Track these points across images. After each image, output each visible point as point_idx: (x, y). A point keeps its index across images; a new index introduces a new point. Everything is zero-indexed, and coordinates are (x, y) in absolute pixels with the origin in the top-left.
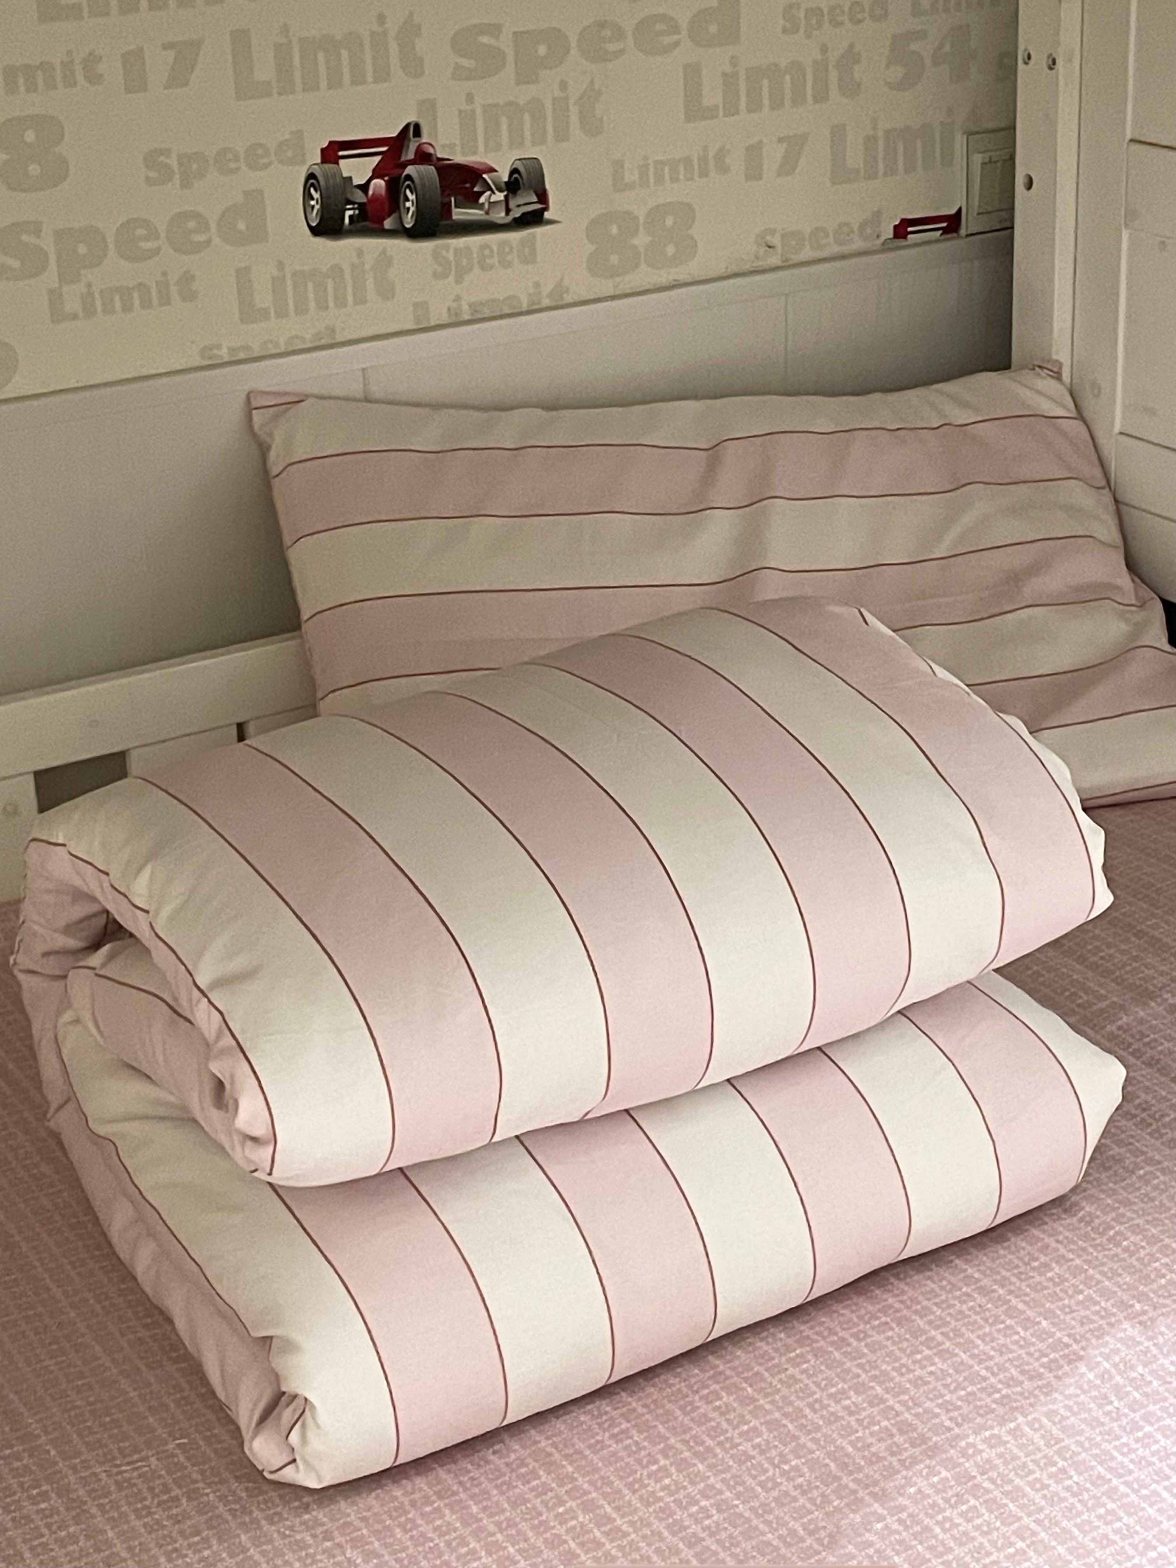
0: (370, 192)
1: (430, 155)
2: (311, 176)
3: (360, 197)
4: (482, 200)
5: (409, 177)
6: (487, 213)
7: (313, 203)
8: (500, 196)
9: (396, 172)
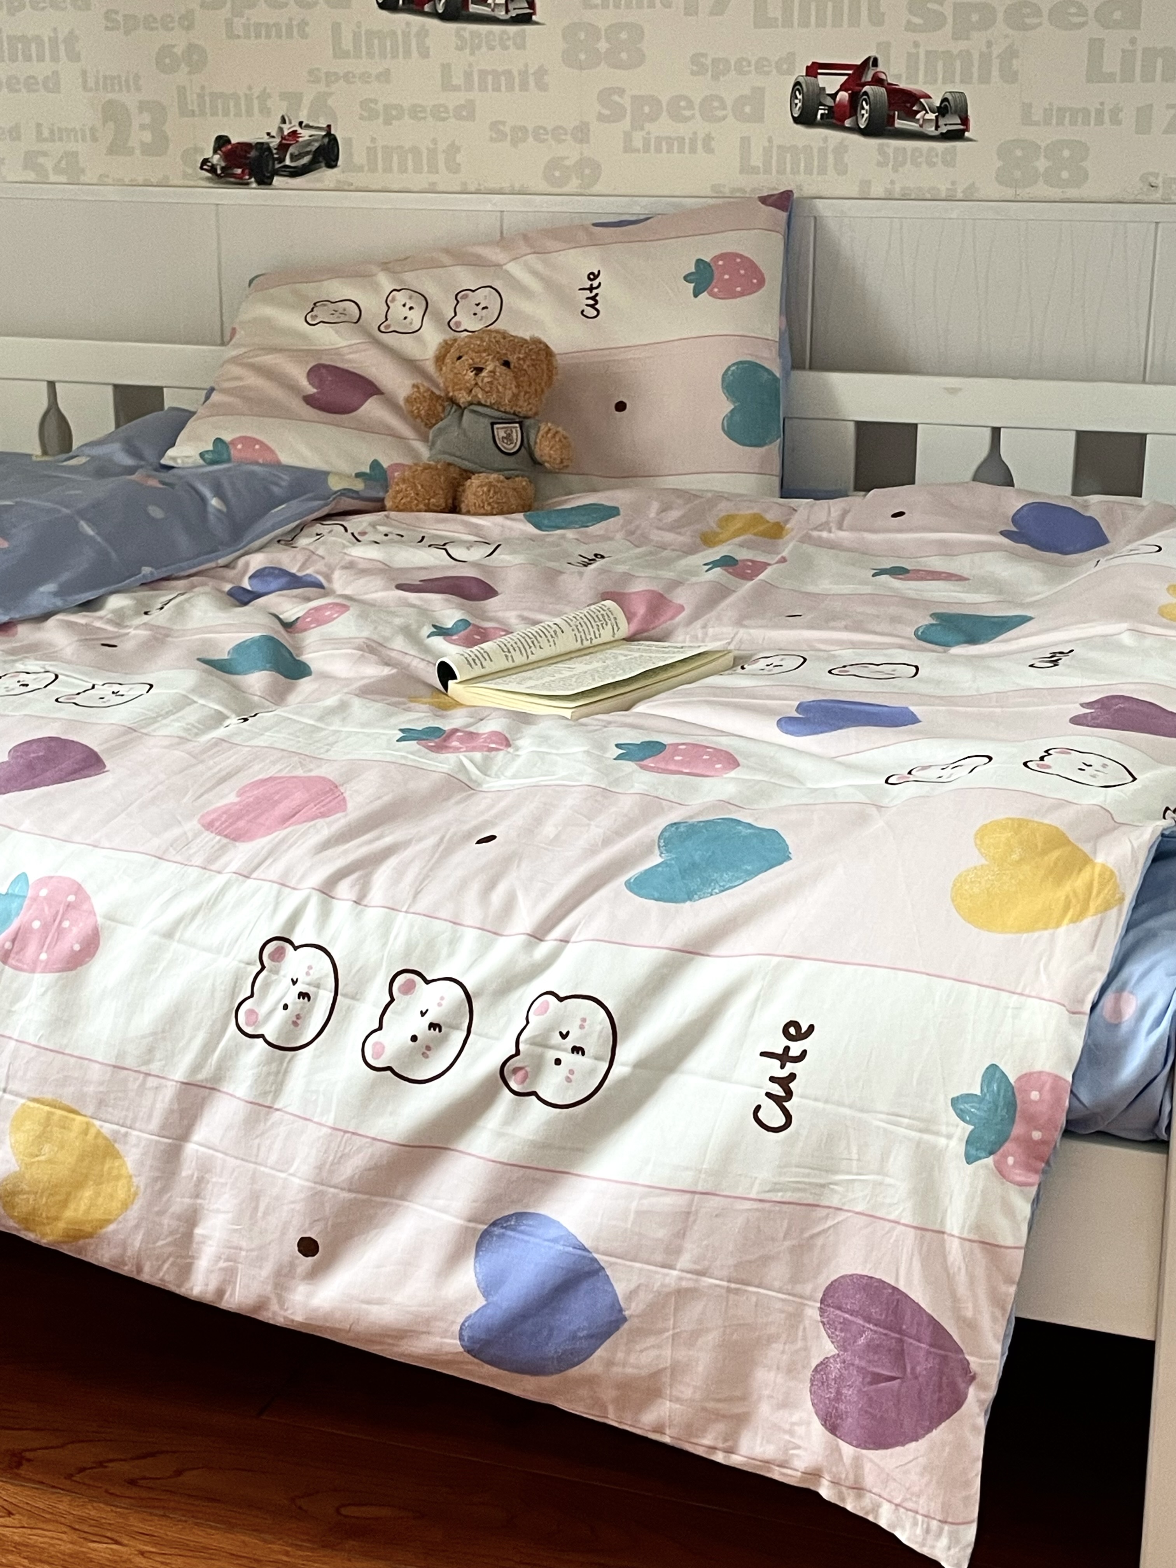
0: (838, 99)
1: (882, 80)
2: (797, 83)
3: (829, 102)
4: (918, 116)
5: (866, 93)
6: (921, 126)
7: (797, 101)
8: (931, 116)
9: (858, 88)
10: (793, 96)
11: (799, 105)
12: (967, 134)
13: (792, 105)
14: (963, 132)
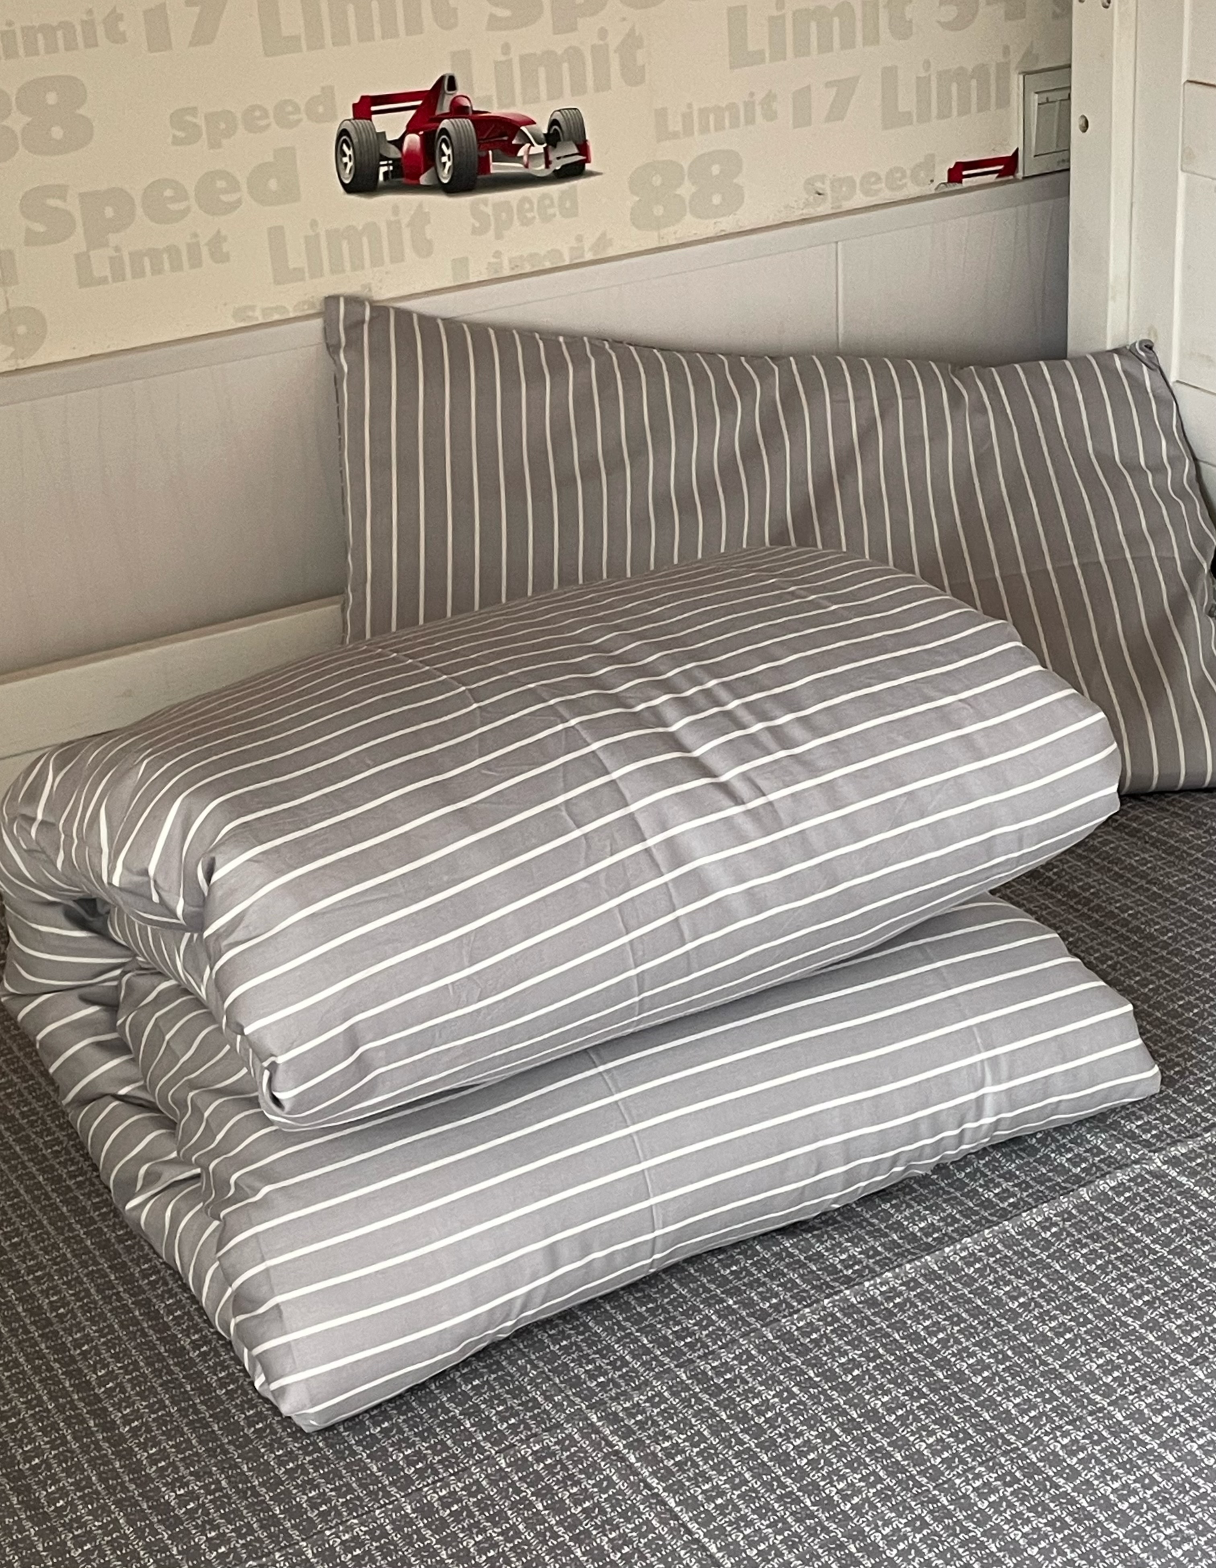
10: (339, 153)
11: (350, 164)
12: (588, 167)
13: (340, 166)
14: (582, 164)
